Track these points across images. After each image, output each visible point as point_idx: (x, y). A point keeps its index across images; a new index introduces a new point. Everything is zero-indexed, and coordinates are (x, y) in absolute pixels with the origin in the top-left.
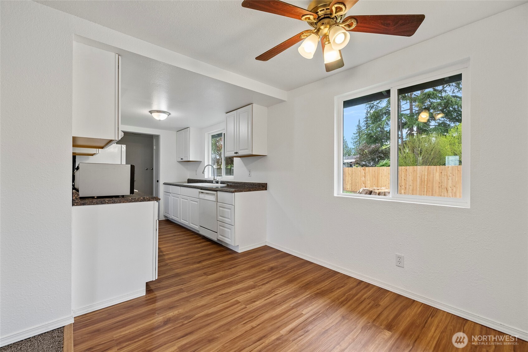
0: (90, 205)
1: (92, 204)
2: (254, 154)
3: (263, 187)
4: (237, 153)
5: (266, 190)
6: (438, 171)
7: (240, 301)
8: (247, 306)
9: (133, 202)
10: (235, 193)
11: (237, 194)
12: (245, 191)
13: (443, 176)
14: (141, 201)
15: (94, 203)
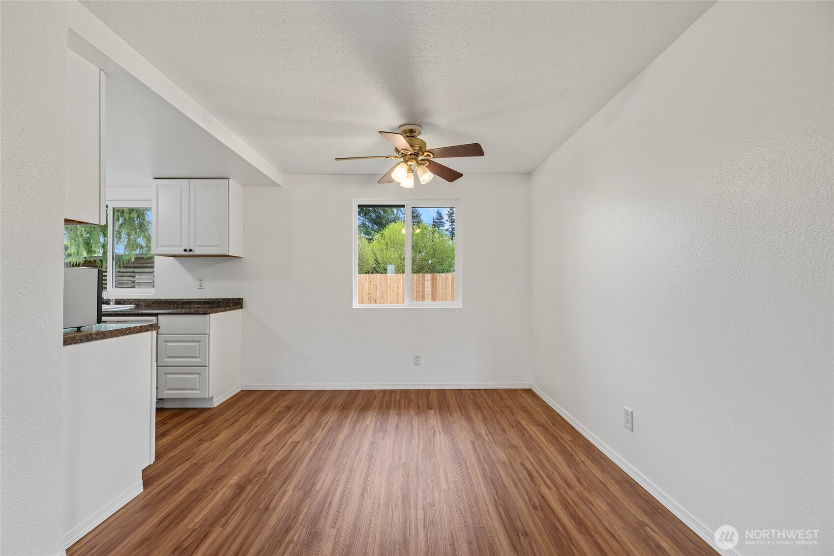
0: (71, 344)
1: (74, 343)
2: (230, 254)
3: (236, 304)
4: (190, 250)
5: (242, 308)
6: (367, 280)
7: (298, 440)
8: (312, 440)
9: (127, 334)
10: (211, 315)
11: (213, 316)
12: (221, 312)
13: (372, 286)
14: (137, 333)
15: (77, 340)
